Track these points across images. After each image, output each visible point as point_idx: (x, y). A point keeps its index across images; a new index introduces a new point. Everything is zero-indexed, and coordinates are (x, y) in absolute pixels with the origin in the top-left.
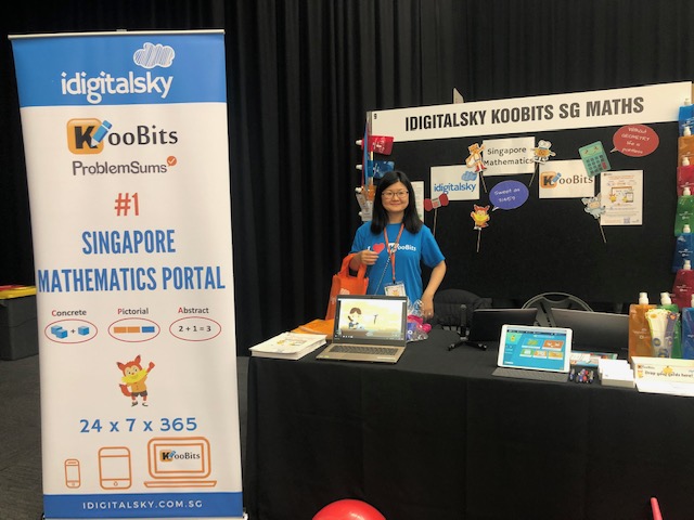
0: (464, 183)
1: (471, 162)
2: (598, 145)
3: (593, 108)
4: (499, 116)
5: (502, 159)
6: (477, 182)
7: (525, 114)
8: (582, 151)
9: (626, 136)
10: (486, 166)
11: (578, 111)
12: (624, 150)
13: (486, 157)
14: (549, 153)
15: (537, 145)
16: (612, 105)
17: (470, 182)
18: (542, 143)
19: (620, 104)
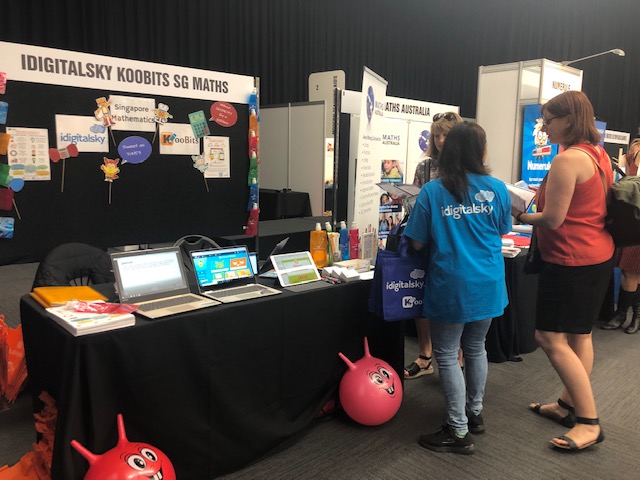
0: (92, 135)
1: (100, 114)
2: (201, 113)
3: (197, 83)
4: (125, 74)
5: (129, 115)
6: (105, 135)
7: (147, 77)
8: (191, 116)
9: (218, 109)
10: (114, 120)
11: (187, 83)
12: (217, 120)
13: (114, 111)
14: (167, 116)
15: (157, 107)
16: (210, 83)
17: (99, 135)
18: (161, 105)
19: (214, 84)
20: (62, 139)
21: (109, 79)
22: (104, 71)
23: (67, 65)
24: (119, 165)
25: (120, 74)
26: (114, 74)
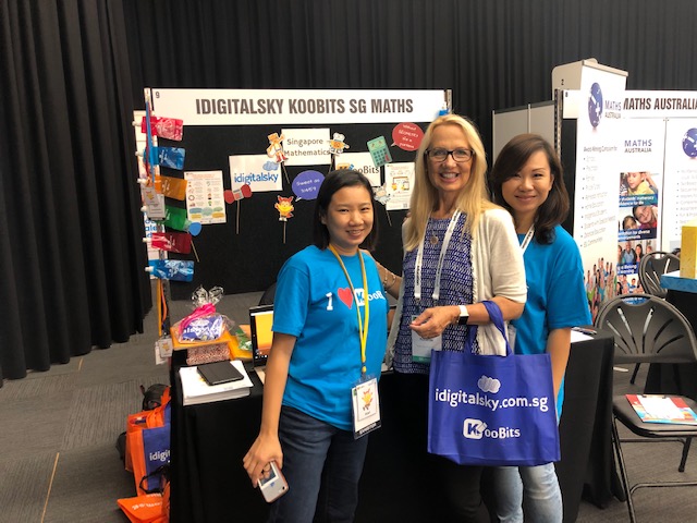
0: (265, 172)
1: (272, 151)
2: (382, 139)
3: (376, 106)
4: (296, 105)
5: (302, 150)
6: (279, 172)
7: (320, 106)
8: (370, 144)
9: (401, 132)
10: (287, 156)
11: (364, 107)
12: (401, 145)
13: (286, 147)
14: (344, 146)
15: (332, 138)
16: (391, 104)
17: (272, 172)
18: (336, 135)
19: (396, 103)
20: (236, 180)
21: (280, 112)
22: (275, 106)
23: (239, 104)
24: (293, 203)
25: (292, 107)
26: (286, 106)
